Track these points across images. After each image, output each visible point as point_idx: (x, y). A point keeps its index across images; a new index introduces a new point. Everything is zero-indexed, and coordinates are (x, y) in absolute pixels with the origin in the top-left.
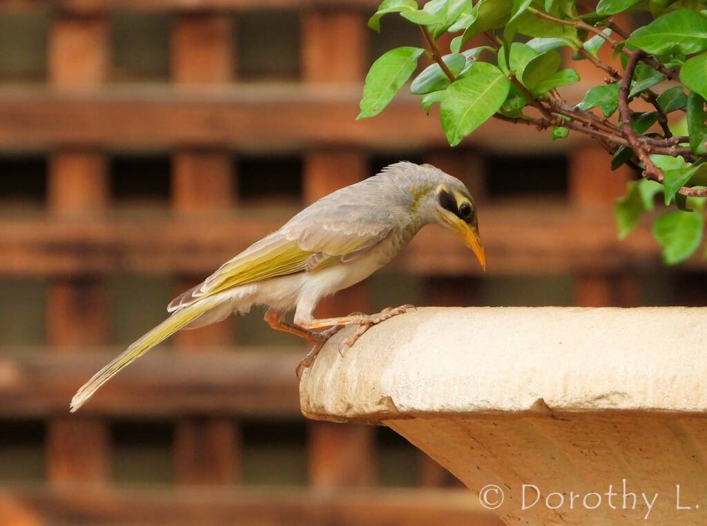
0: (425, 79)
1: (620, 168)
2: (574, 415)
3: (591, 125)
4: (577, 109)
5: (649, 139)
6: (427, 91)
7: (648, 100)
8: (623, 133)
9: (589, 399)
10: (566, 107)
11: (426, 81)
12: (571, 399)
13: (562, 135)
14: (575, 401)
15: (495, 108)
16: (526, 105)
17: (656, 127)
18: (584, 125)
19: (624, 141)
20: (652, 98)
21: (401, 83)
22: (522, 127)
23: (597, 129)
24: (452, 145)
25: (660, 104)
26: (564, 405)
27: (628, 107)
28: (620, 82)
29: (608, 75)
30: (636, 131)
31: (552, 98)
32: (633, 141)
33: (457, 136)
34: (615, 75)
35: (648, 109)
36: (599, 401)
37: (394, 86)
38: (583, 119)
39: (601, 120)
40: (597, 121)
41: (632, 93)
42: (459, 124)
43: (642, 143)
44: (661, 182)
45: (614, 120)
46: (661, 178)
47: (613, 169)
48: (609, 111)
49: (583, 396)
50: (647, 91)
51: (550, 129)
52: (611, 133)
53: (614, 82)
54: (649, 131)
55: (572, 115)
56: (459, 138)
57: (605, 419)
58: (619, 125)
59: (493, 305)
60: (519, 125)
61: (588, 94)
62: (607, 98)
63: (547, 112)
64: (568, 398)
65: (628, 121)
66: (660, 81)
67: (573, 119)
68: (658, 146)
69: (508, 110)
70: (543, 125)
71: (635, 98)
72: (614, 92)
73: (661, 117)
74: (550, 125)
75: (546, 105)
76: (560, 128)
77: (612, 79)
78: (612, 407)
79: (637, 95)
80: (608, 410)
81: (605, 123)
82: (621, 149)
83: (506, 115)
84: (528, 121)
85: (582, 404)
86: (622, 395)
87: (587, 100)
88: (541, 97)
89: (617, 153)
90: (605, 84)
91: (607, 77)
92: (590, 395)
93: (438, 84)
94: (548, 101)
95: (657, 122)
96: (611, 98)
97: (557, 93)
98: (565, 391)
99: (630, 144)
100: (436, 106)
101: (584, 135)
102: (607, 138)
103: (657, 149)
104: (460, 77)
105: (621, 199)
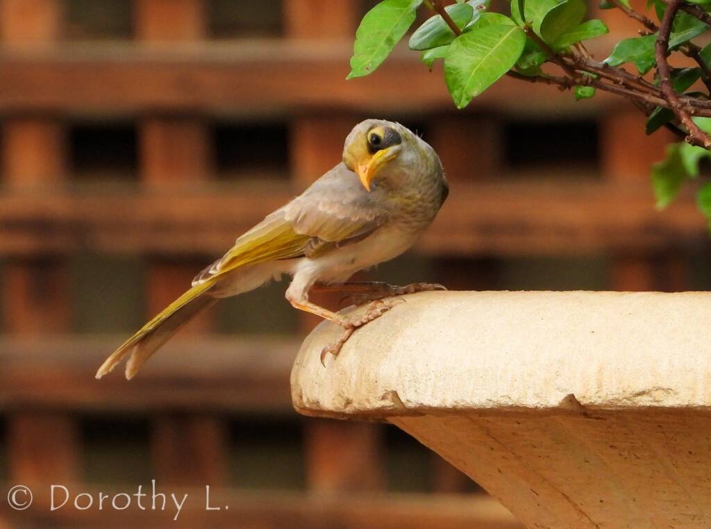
0: (425, 33)
2: (610, 413)
3: (623, 84)
4: (605, 65)
5: (692, 99)
6: (428, 46)
7: (688, 54)
8: (662, 92)
9: (627, 395)
10: (593, 63)
11: (428, 35)
12: (607, 395)
13: (587, 95)
14: (610, 397)
15: (509, 65)
16: (546, 61)
17: (699, 85)
18: (615, 84)
19: (663, 102)
20: (694, 52)
21: (397, 38)
22: (540, 87)
23: (630, 88)
24: (459, 107)
25: (704, 59)
26: (599, 401)
27: (666, 63)
28: (657, 34)
29: (642, 26)
30: (675, 90)
31: (576, 53)
32: (673, 102)
33: (464, 97)
34: (651, 26)
35: (690, 64)
36: (639, 398)
37: (389, 41)
38: (613, 77)
39: (635, 78)
40: (629, 79)
41: (671, 45)
42: (467, 83)
43: (685, 104)
44: (707, 148)
45: (649, 78)
46: (707, 143)
47: (648, 133)
48: (644, 67)
49: (621, 391)
50: (687, 43)
51: (573, 88)
52: (647, 93)
53: (650, 34)
54: (691, 90)
55: (600, 72)
56: (467, 99)
57: (648, 419)
58: (655, 82)
59: (512, 289)
60: (537, 84)
61: (618, 48)
62: (639, 52)
63: (570, 69)
64: (603, 394)
65: (667, 79)
66: (703, 32)
67: (600, 76)
68: (703, 107)
69: (525, 67)
70: (566, 85)
71: (673, 52)
72: (649, 45)
73: (704, 74)
74: (574, 83)
75: (569, 61)
76: (587, 87)
77: (648, 31)
78: (655, 404)
79: (676, 48)
80: (650, 408)
81: (639, 81)
82: (658, 110)
83: (522, 73)
84: (549, 80)
85: (620, 401)
86: (668, 391)
87: (616, 54)
88: (563, 52)
89: (653, 114)
90: (640, 36)
91: (642, 28)
92: (629, 390)
93: (441, 39)
94: (572, 56)
95: (700, 79)
96: (644, 52)
97: (583, 46)
98: (600, 386)
99: (670, 105)
100: (439, 63)
101: (614, 94)
102: (643, 99)
103: (703, 111)
104: (467, 31)
105: (659, 164)
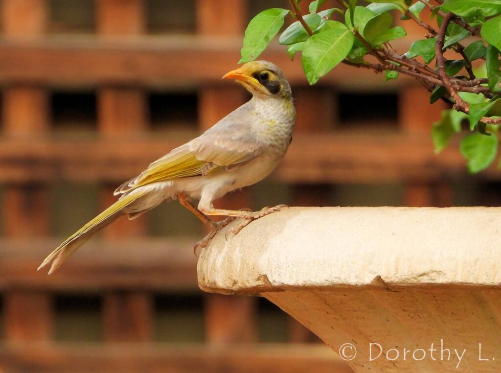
0: (290, 33)
1: (437, 102)
2: (403, 288)
3: (415, 70)
4: (405, 58)
5: (458, 80)
6: (292, 42)
7: (457, 51)
8: (439, 75)
9: (414, 276)
10: (396, 56)
11: (292, 34)
12: (401, 276)
13: (393, 77)
14: (403, 277)
15: (343, 56)
16: (367, 54)
17: (463, 72)
18: (410, 69)
19: (439, 82)
20: (460, 50)
21: (271, 37)
22: (363, 70)
23: (419, 72)
24: (311, 84)
25: (466, 54)
26: (396, 280)
27: (443, 56)
28: (437, 37)
29: (428, 31)
30: (448, 74)
31: (385, 49)
32: (446, 82)
33: (314, 77)
34: (433, 32)
35: (458, 57)
36: (422, 277)
37: (267, 38)
38: (408, 65)
39: (422, 66)
40: (419, 67)
41: (445, 45)
42: (316, 68)
43: (453, 83)
44: (467, 113)
45: (432, 66)
46: (467, 110)
47: (431, 103)
48: (429, 58)
49: (410, 273)
50: (457, 44)
51: (384, 72)
52: (430, 75)
53: (432, 37)
54: (458, 75)
55: (401, 62)
56: (316, 78)
57: (428, 292)
58: (436, 69)
59: (342, 205)
60: (361, 68)
61: (413, 46)
62: (426, 49)
63: (382, 59)
64: (399, 275)
65: (442, 67)
66: (466, 37)
67: (401, 65)
68: (465, 85)
69: (353, 57)
70: (379, 69)
71: (448, 49)
72: (432, 44)
73: (466, 64)
74: (385, 69)
75: (381, 54)
76: (392, 71)
77: (431, 35)
78: (432, 282)
79: (449, 47)
80: (428, 284)
81: (425, 68)
82: (437, 87)
83: (351, 61)
84: (368, 66)
85: (410, 280)
86: (439, 272)
87: (412, 50)
88: (378, 48)
89: (434, 91)
90: (426, 38)
91: (427, 33)
92: (416, 273)
93: (300, 37)
94: (383, 51)
95: (464, 67)
96: (430, 49)
97: (390, 45)
98: (397, 270)
99: (444, 84)
100: (299, 54)
101: (410, 77)
102: (427, 79)
103: (464, 88)
104: (317, 32)
105: (437, 124)
